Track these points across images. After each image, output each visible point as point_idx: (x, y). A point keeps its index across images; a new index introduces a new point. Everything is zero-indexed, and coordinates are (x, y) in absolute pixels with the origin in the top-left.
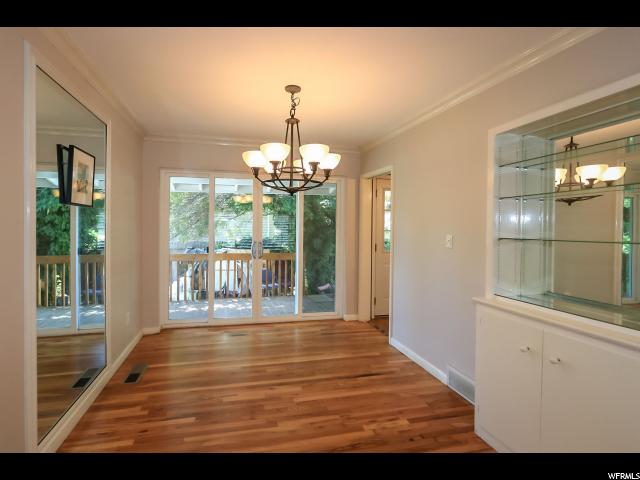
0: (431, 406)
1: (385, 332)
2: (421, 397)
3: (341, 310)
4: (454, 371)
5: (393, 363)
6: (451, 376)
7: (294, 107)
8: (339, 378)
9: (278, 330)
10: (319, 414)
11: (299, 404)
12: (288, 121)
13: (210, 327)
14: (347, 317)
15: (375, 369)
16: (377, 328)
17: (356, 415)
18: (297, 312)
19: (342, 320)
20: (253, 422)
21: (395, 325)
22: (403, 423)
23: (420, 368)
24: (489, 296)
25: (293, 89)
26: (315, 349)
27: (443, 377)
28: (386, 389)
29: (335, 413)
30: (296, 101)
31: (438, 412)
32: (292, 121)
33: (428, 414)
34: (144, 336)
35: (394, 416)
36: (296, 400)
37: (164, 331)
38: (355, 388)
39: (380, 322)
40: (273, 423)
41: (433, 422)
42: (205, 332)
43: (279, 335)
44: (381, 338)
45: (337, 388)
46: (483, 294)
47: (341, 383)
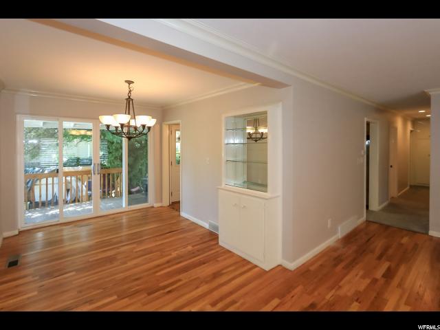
0: (201, 238)
1: (178, 210)
2: (198, 236)
3: (152, 201)
4: (212, 222)
5: (183, 224)
6: (210, 225)
7: (130, 91)
8: (157, 236)
9: (113, 218)
10: (149, 254)
11: (136, 252)
12: (127, 99)
13: (61, 224)
14: (156, 205)
15: (174, 228)
16: (173, 208)
17: (168, 249)
18: (124, 206)
19: (153, 207)
20: (112, 266)
21: (183, 206)
22: (190, 248)
23: (197, 224)
24: (223, 186)
25: (130, 82)
26: (140, 225)
27: (207, 226)
28: (181, 236)
29: (157, 251)
30: (131, 89)
31: (205, 240)
32: (129, 100)
33: (200, 242)
34: (4, 239)
35: (185, 246)
36: (135, 251)
37: (20, 232)
38: (165, 239)
39: (175, 205)
40: (125, 263)
41: (202, 245)
42: (58, 228)
43: (115, 221)
44: (177, 213)
45: (157, 241)
46: (221, 185)
47: (157, 238)
